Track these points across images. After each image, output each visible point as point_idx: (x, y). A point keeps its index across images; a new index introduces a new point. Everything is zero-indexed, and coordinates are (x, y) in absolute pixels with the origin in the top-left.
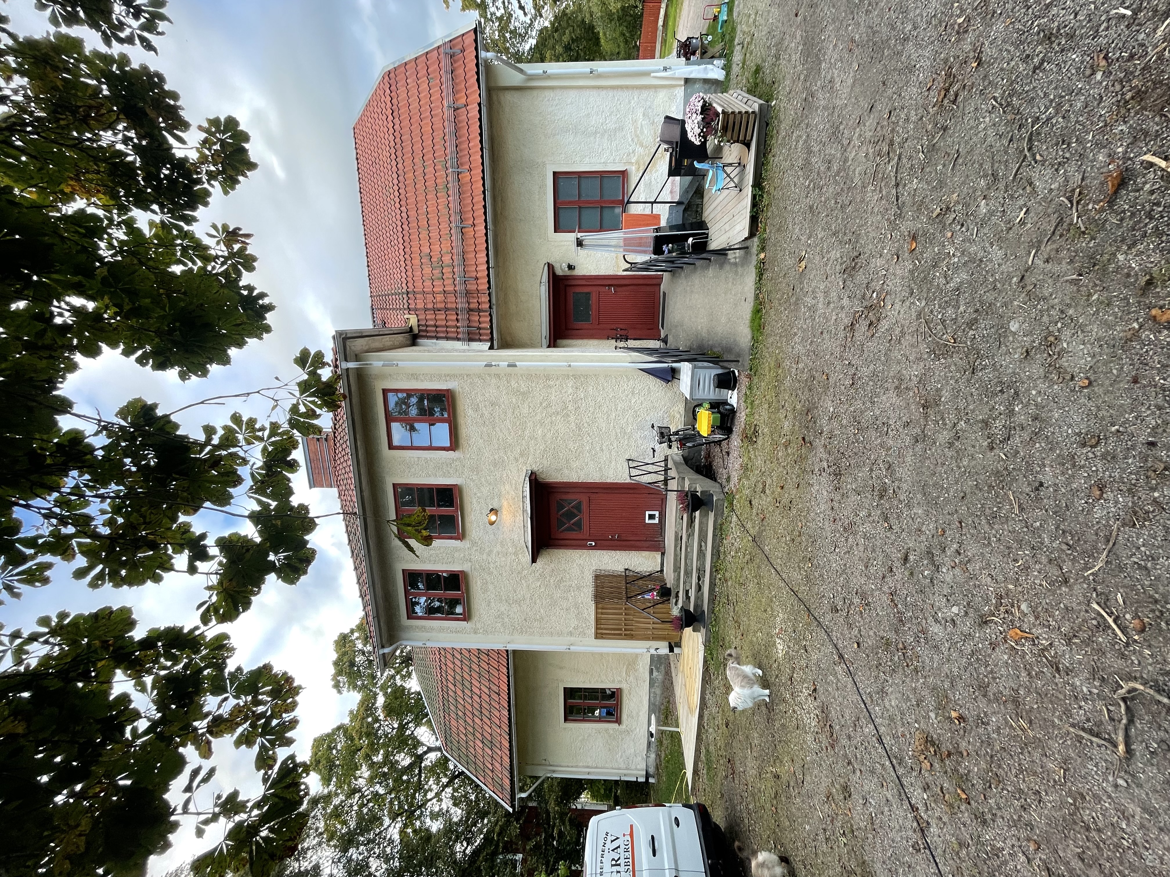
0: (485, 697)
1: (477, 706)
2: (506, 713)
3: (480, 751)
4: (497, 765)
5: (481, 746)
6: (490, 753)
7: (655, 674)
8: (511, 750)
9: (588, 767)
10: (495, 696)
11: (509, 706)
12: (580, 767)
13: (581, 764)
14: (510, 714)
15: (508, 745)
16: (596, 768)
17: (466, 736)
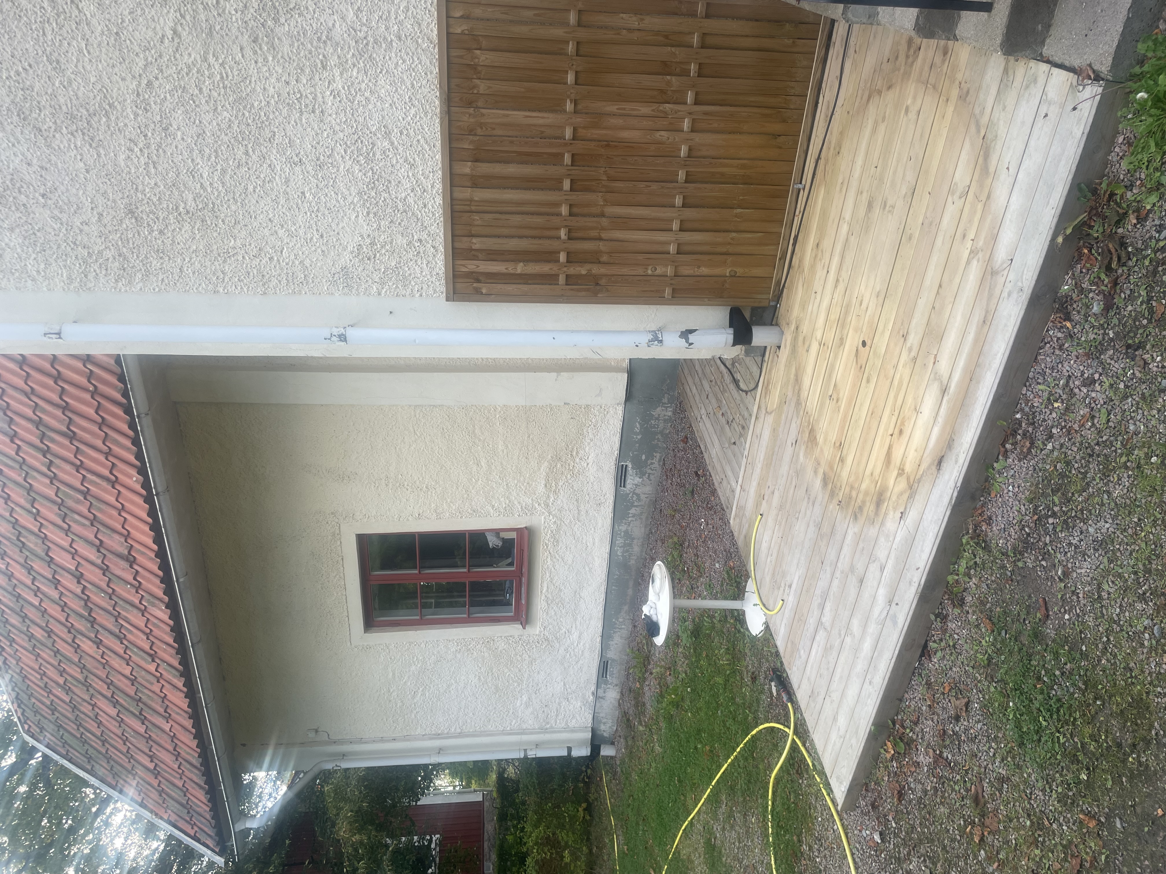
0: (93, 574)
1: (76, 605)
2: (162, 613)
3: (113, 726)
4: (168, 758)
5: (113, 712)
6: (142, 729)
7: (632, 480)
8: (196, 715)
9: (438, 736)
10: (120, 568)
11: (169, 591)
12: (416, 738)
13: (419, 731)
14: (175, 615)
15: (184, 703)
16: (461, 735)
17: (68, 691)
